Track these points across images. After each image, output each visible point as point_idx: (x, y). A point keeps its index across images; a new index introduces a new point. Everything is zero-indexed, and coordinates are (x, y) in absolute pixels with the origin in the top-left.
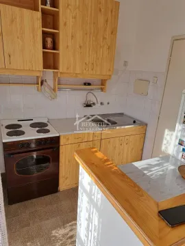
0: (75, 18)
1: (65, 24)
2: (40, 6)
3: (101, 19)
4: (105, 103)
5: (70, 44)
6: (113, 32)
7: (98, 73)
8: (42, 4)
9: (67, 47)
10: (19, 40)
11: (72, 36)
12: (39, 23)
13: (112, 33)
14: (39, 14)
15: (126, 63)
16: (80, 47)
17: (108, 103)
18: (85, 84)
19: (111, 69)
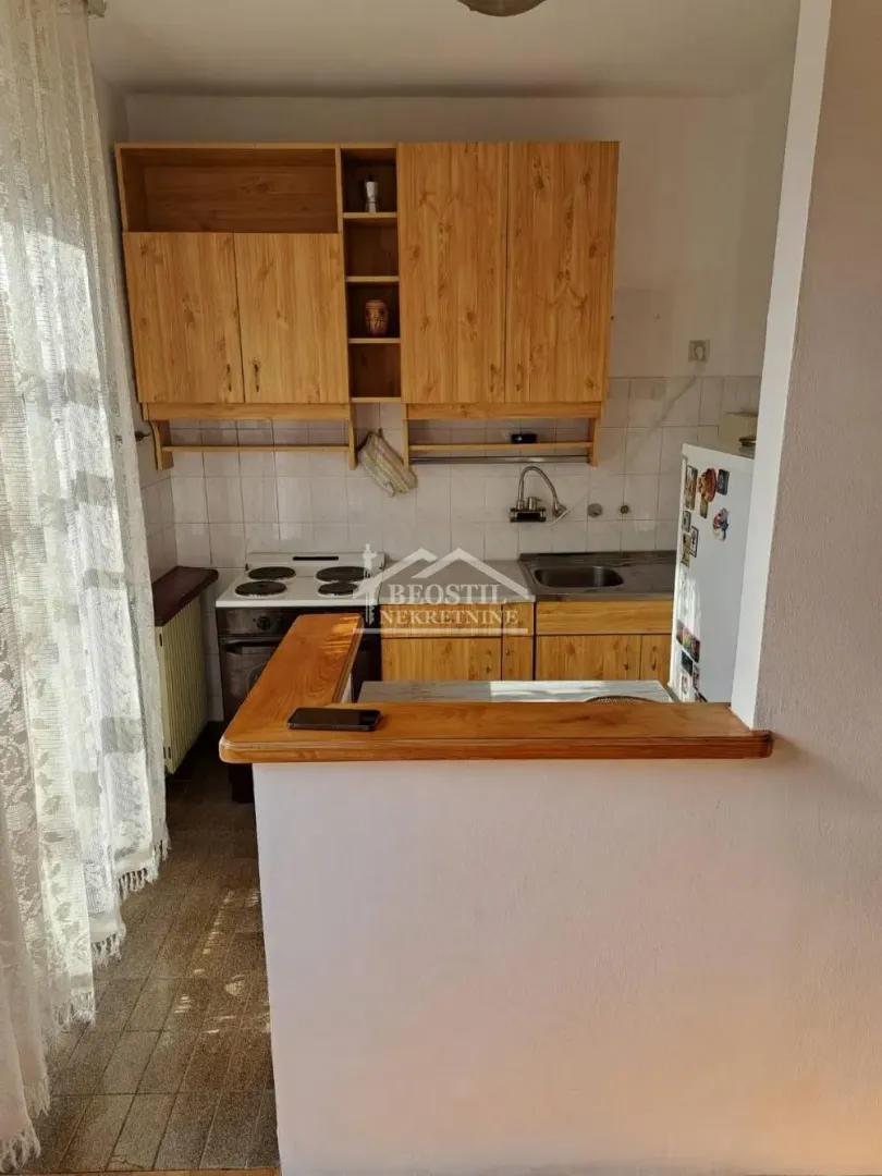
0: (449, 228)
1: (417, 253)
2: (342, 216)
3: (546, 212)
4: (611, 507)
5: (433, 313)
6: (600, 248)
7: (544, 397)
8: (346, 209)
9: (426, 322)
10: (281, 322)
11: (442, 287)
12: (335, 267)
13: (593, 250)
14: (336, 241)
15: (699, 349)
16: (470, 317)
17: (625, 509)
18: (514, 439)
19: (599, 380)
